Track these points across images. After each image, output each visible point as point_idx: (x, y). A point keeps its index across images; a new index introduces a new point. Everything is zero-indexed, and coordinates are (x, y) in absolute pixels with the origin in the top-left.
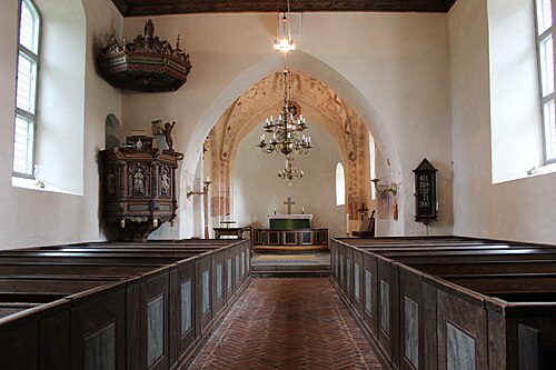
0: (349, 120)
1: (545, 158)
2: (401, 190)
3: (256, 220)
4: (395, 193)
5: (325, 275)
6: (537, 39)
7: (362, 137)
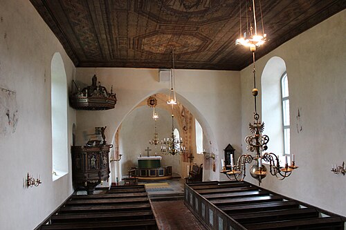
0: (184, 109)
1: (284, 152)
2: (217, 158)
3: (129, 159)
4: (214, 158)
5: (179, 199)
6: (282, 99)
7: (191, 119)
